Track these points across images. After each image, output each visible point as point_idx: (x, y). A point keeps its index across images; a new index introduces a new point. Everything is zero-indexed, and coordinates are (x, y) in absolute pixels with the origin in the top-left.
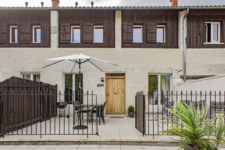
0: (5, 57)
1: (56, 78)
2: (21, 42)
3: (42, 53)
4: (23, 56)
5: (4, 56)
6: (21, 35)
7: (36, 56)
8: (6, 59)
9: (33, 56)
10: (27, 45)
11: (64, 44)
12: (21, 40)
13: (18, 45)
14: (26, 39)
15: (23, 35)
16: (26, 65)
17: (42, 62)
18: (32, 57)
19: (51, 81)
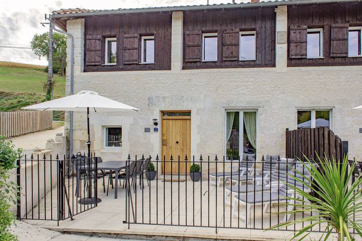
0: (201, 84)
1: (286, 117)
2: (224, 59)
3: (261, 77)
4: (230, 82)
5: (199, 82)
6: (224, 48)
7: (252, 82)
8: (202, 88)
9: (248, 81)
10: (233, 63)
11: (297, 60)
12: (224, 55)
13: (218, 64)
14: (232, 53)
15: (228, 48)
16: (235, 96)
17: (262, 91)
18: (244, 83)
19: (277, 122)
